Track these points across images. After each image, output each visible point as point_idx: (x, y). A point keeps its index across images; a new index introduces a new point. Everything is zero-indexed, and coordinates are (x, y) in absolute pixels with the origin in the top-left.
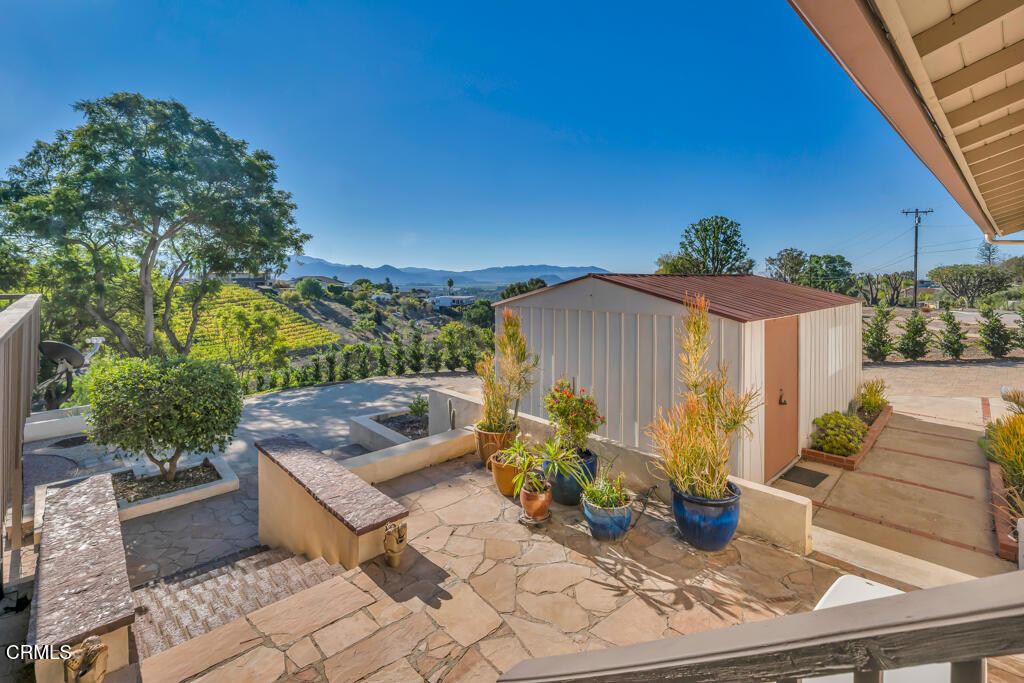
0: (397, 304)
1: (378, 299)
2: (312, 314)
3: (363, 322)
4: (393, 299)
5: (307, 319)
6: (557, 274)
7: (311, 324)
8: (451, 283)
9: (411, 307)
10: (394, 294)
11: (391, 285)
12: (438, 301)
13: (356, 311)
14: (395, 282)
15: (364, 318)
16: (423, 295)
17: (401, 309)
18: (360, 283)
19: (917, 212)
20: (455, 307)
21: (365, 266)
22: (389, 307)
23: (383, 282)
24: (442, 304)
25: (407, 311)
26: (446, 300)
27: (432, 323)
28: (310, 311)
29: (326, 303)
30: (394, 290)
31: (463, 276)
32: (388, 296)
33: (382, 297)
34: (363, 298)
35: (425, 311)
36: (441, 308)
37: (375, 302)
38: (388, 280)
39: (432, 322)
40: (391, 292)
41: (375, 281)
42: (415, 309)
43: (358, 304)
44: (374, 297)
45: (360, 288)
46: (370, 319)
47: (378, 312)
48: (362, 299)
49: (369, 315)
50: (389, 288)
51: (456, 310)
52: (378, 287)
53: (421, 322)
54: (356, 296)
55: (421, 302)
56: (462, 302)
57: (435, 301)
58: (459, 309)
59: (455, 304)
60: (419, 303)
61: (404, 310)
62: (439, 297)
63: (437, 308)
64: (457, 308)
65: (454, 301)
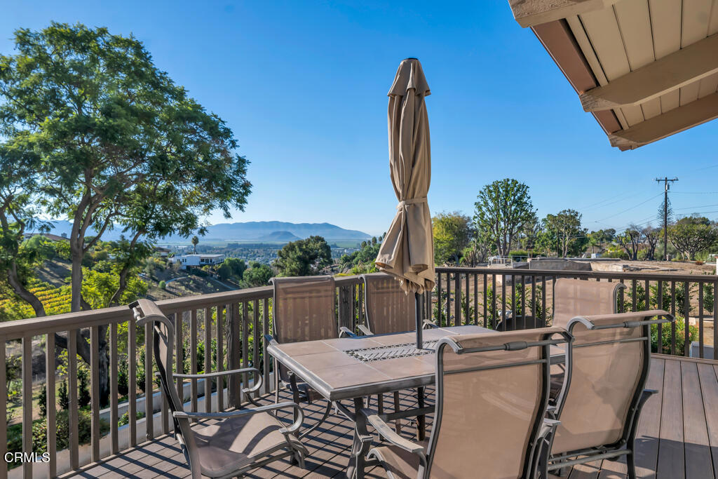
2: (49, 277)
5: (46, 283)
6: (289, 230)
7: (52, 288)
8: (195, 241)
9: (157, 267)
12: (185, 260)
16: (165, 254)
17: (146, 270)
19: (666, 180)
20: (202, 266)
24: (188, 263)
26: (194, 259)
27: (183, 285)
28: (44, 273)
29: (60, 264)
35: (172, 271)
36: (188, 267)
39: (182, 283)
42: (162, 270)
44: (112, 257)
45: (95, 247)
51: (203, 269)
53: (171, 283)
55: (165, 261)
56: (211, 261)
57: (181, 260)
58: (206, 269)
59: (204, 263)
60: (164, 263)
61: (150, 270)
62: (186, 256)
63: (185, 268)
64: (204, 267)
65: (202, 260)
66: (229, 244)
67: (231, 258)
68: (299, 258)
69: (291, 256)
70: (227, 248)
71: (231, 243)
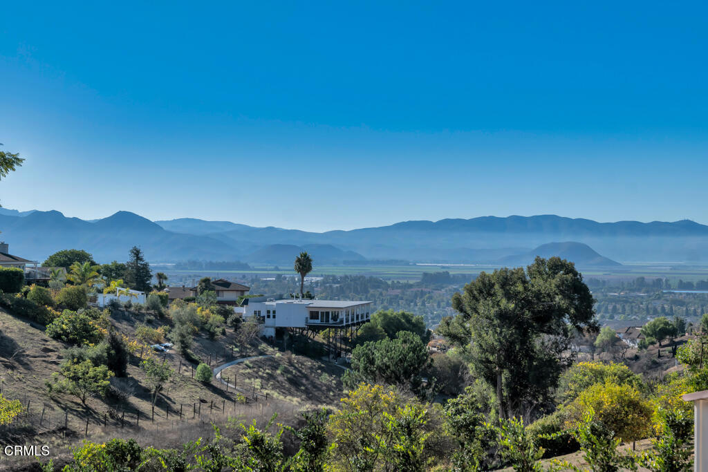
0: (163, 319)
1: (114, 306)
3: (80, 368)
4: (154, 306)
8: (304, 265)
9: (203, 330)
10: (155, 293)
11: (145, 266)
12: (272, 314)
13: (57, 337)
14: (155, 261)
15: (80, 359)
16: (228, 296)
17: (174, 335)
18: (66, 260)
20: (316, 329)
21: (66, 215)
22: (142, 328)
23: (125, 258)
24: (281, 322)
25: (190, 339)
26: (292, 313)
27: (257, 375)
30: (154, 281)
31: (333, 244)
32: (139, 299)
33: (123, 300)
34: (73, 304)
35: (237, 340)
36: (280, 331)
37: (105, 315)
38: (137, 253)
39: (256, 371)
40: (146, 289)
41: (104, 257)
42: (212, 335)
43: (63, 320)
44: (104, 299)
45: (63, 274)
46: (96, 361)
47: (116, 345)
48: (73, 308)
49: (93, 350)
50: (139, 277)
51: (319, 338)
52: (113, 272)
53: (229, 370)
54: (57, 297)
55: (226, 314)
56: (335, 318)
57: (264, 313)
58: (327, 337)
59: (318, 322)
60: (220, 318)
61: (182, 336)
62: (274, 303)
63: (271, 333)
64: (322, 333)
65: (314, 315)
66: (425, 274)
67: (389, 312)
68: (504, 316)
69: (481, 309)
70: (418, 285)
71: (432, 271)
